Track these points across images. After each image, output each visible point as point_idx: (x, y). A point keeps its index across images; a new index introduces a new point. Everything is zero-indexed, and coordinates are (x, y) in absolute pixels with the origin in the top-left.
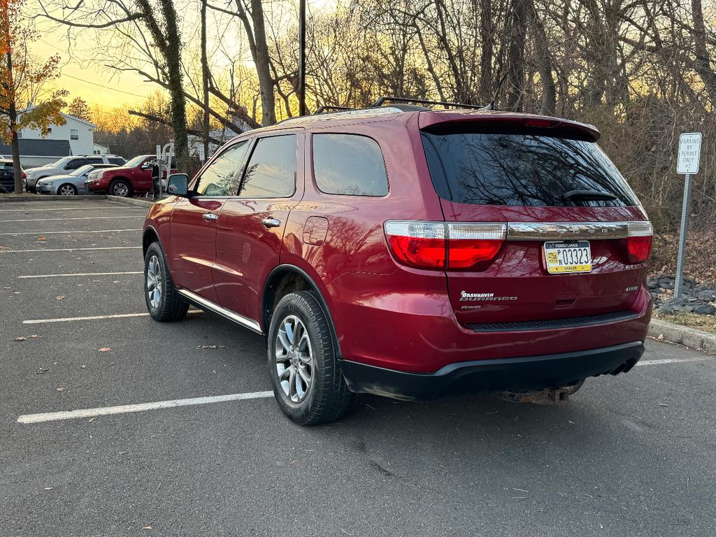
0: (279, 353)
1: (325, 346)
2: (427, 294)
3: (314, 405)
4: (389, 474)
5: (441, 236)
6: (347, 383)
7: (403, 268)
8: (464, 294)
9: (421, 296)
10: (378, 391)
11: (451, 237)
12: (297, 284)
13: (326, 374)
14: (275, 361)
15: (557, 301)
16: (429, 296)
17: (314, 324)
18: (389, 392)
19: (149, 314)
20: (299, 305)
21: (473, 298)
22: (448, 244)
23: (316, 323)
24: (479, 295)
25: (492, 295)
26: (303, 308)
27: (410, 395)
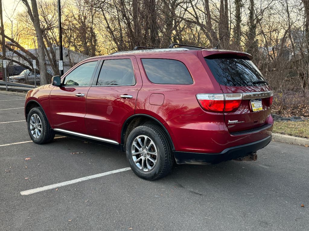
0: (133, 152)
1: (164, 147)
2: (213, 123)
3: (160, 171)
4: (201, 195)
5: (223, 99)
6: (176, 160)
7: (207, 112)
8: (229, 121)
9: (208, 123)
10: (193, 162)
11: (226, 99)
12: (136, 122)
13: (166, 158)
14: (131, 155)
15: (254, 122)
16: (214, 123)
17: (158, 138)
18: (200, 162)
19: (32, 141)
20: (148, 131)
21: (232, 123)
22: (225, 102)
23: (159, 137)
24: (234, 121)
25: (237, 121)
26: (150, 132)
27: (209, 163)
